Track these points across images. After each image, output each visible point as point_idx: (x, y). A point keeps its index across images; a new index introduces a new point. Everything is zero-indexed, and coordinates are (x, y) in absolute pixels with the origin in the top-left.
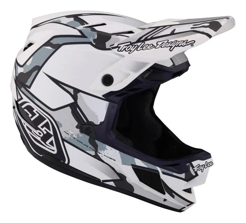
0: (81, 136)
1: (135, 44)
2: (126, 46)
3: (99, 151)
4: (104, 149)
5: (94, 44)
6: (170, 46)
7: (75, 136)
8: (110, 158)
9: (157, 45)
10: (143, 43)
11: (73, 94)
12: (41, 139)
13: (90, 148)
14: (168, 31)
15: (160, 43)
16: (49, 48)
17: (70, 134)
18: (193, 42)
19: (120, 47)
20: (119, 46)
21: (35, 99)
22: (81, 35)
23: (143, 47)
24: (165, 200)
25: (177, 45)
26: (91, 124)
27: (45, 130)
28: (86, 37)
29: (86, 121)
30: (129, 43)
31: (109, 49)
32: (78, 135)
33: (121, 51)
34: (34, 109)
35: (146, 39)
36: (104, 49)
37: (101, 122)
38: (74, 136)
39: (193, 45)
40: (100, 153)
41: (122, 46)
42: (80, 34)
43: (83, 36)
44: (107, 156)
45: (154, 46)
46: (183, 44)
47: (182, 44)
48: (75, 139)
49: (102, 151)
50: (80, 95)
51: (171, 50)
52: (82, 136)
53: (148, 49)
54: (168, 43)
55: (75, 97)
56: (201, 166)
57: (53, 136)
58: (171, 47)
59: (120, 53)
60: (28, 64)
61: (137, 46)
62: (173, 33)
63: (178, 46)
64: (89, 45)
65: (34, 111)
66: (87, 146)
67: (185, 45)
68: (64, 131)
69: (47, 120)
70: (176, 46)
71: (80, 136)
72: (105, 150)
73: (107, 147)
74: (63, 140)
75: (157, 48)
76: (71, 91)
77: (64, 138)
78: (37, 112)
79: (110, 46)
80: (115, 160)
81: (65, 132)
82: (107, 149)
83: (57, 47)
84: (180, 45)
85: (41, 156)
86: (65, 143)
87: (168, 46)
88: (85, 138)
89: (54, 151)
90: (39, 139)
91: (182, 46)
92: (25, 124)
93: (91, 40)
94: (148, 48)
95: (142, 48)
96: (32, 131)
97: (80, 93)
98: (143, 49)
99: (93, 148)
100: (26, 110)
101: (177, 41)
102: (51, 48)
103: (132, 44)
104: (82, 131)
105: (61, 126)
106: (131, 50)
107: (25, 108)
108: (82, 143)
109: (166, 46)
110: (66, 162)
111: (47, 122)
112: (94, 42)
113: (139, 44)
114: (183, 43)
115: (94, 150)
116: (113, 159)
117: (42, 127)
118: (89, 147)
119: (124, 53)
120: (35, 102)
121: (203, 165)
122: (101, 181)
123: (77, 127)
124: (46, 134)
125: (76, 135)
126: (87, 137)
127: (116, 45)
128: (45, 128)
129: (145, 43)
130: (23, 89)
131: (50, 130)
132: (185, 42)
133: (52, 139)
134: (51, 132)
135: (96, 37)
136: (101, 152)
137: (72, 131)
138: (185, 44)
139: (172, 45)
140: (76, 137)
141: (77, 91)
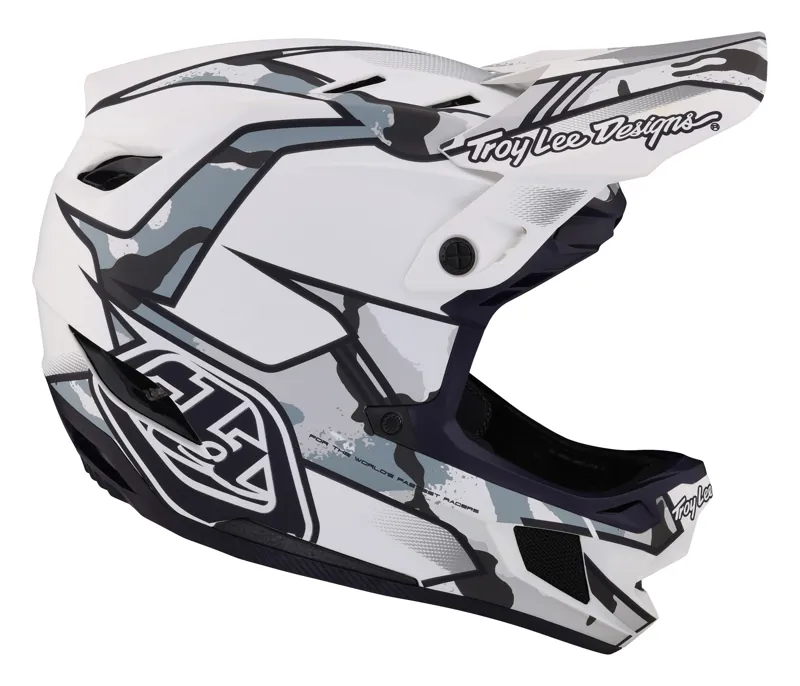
0: (370, 446)
1: (521, 136)
2: (491, 142)
3: (429, 486)
4: (443, 478)
5: (389, 143)
6: (642, 135)
7: (351, 445)
8: (464, 506)
9: (597, 133)
10: (545, 132)
11: (342, 309)
12: (217, 471)
13: (399, 479)
14: (606, 89)
15: (604, 127)
16: (234, 166)
17: (331, 444)
18: (716, 116)
19: (473, 149)
20: (470, 144)
21: (196, 340)
22: (339, 116)
23: (551, 143)
24: (591, 620)
25: (666, 130)
26: (401, 402)
27: (238, 439)
28: (359, 123)
29: (385, 395)
30: (499, 135)
31: (440, 157)
32: (359, 442)
33: (479, 159)
34: (193, 373)
35: (549, 119)
36: (423, 156)
37: (431, 394)
38: (346, 446)
39: (718, 127)
40: (431, 494)
41: (479, 143)
42: (336, 115)
43: (347, 119)
44: (452, 502)
45: (589, 138)
46: (686, 126)
47: (683, 125)
48: (349, 455)
49: (438, 486)
50: (367, 311)
51: (651, 144)
52: (373, 444)
53: (568, 148)
54: (631, 126)
55: (349, 320)
56: (689, 501)
57: (264, 454)
58: (650, 136)
59: (480, 166)
60: (154, 224)
61: (527, 142)
62: (625, 94)
63: (670, 131)
64: (373, 149)
65: (195, 380)
66: (391, 476)
67: (693, 128)
68: (311, 435)
69: (247, 404)
70: (662, 133)
71: (367, 444)
72: (447, 481)
73: (453, 471)
74: (303, 464)
75: (600, 143)
76: (338, 301)
77: (306, 455)
78: (205, 380)
79: (442, 147)
80: (476, 511)
81: (314, 437)
82: (451, 479)
83: (263, 162)
84: (675, 129)
85: (212, 525)
86: (310, 473)
87: (638, 134)
88: (384, 449)
89: (263, 503)
90: (208, 470)
91: (681, 130)
92: (146, 426)
93: (377, 132)
94: (570, 143)
95: (548, 147)
96: (179, 447)
97: (368, 304)
98: (551, 149)
99: (410, 480)
100: (156, 379)
101: (657, 118)
102: (242, 168)
103: (507, 135)
104: (371, 430)
105: (301, 418)
106: (514, 153)
107: (153, 372)
108: (372, 466)
109: (630, 134)
110: (307, 536)
111: (248, 412)
112: (387, 138)
113: (533, 134)
114: (685, 122)
115: (412, 485)
116: (471, 509)
117: (226, 429)
118: (395, 478)
119: (492, 165)
120: (198, 348)
121: (692, 499)
122: (421, 585)
123: (356, 417)
124: (238, 452)
125: (353, 442)
126: (390, 446)
127: (458, 143)
128: (236, 432)
129: (550, 131)
130: (143, 310)
131: (255, 436)
132: (689, 118)
133: (264, 464)
134: (262, 444)
135: (391, 121)
136: (435, 488)
137: (339, 433)
138: (691, 125)
139: (651, 131)
140: (353, 448)
141: (356, 299)
